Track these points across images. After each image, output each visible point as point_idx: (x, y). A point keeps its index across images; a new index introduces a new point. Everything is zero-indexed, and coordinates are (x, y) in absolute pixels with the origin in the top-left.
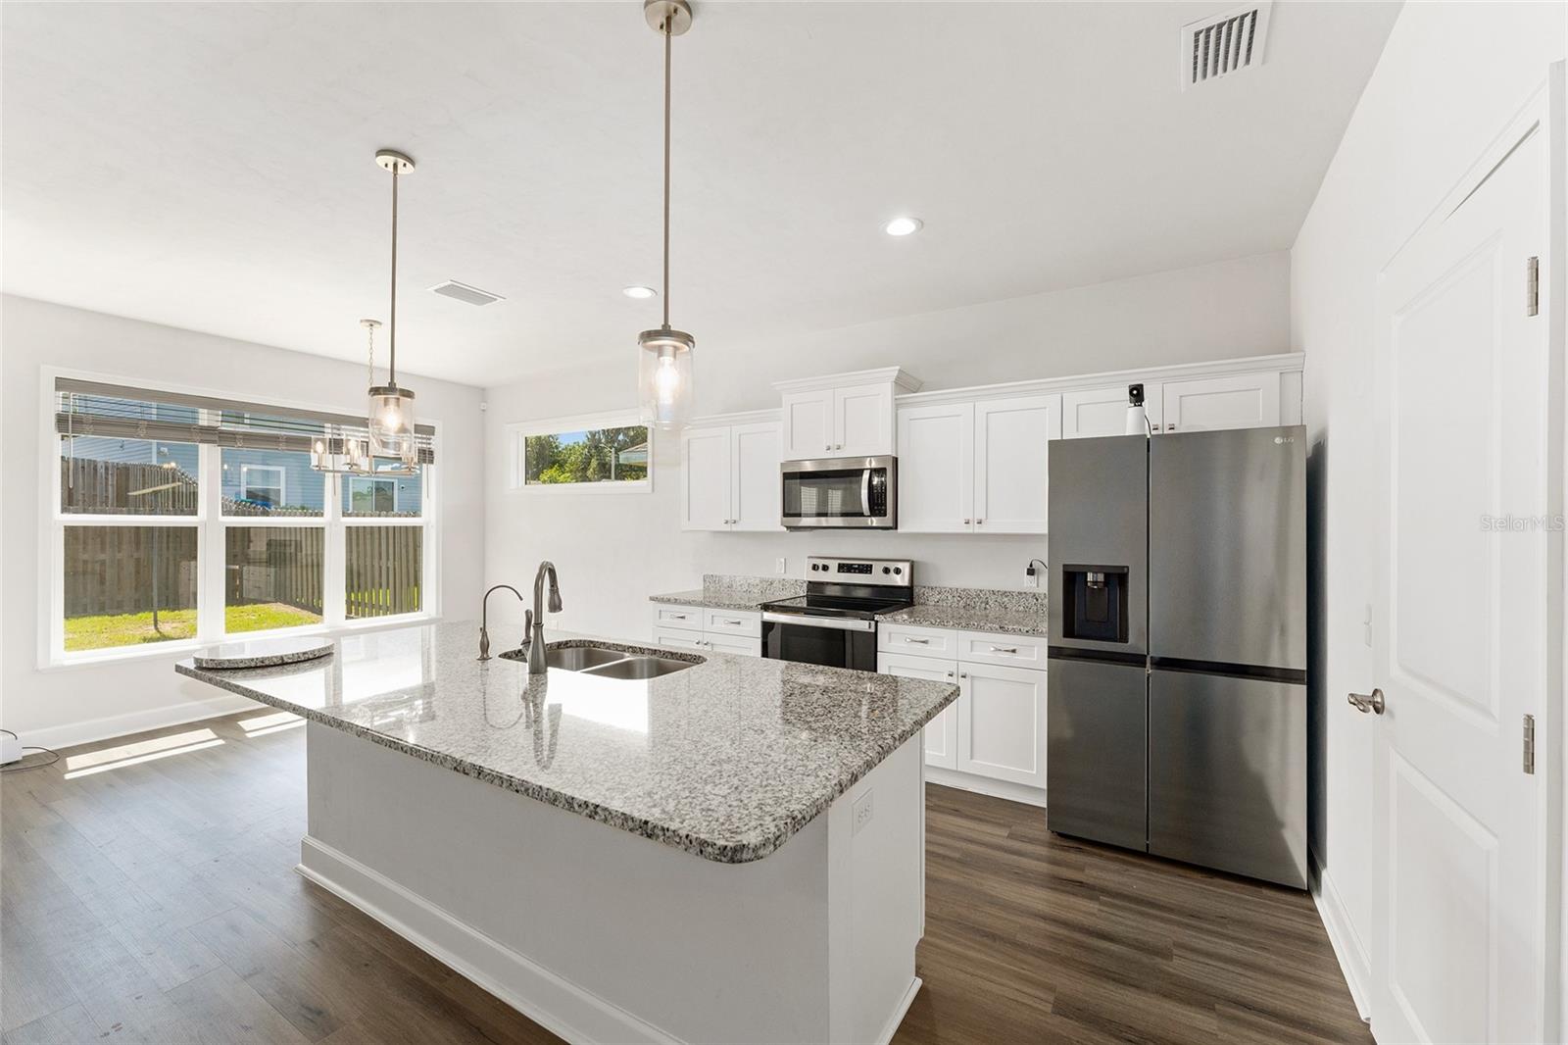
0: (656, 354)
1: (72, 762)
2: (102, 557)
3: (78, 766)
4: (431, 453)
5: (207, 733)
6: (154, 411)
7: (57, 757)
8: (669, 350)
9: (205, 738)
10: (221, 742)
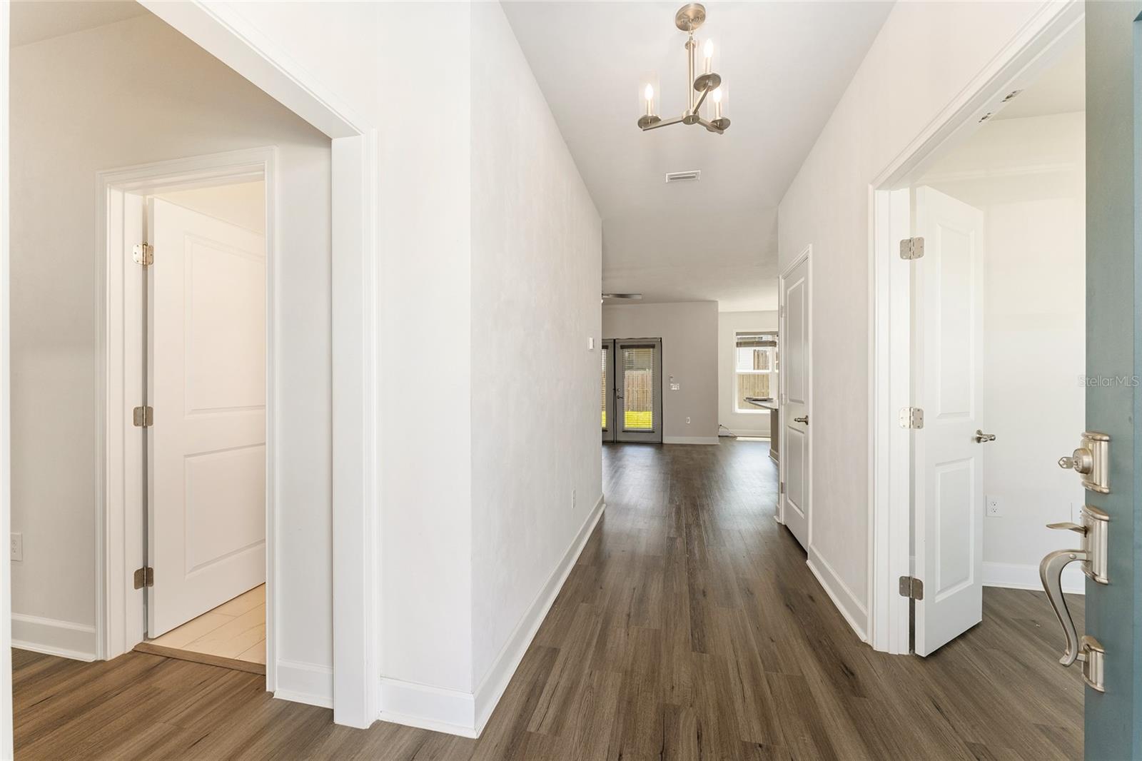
1: (738, 438)
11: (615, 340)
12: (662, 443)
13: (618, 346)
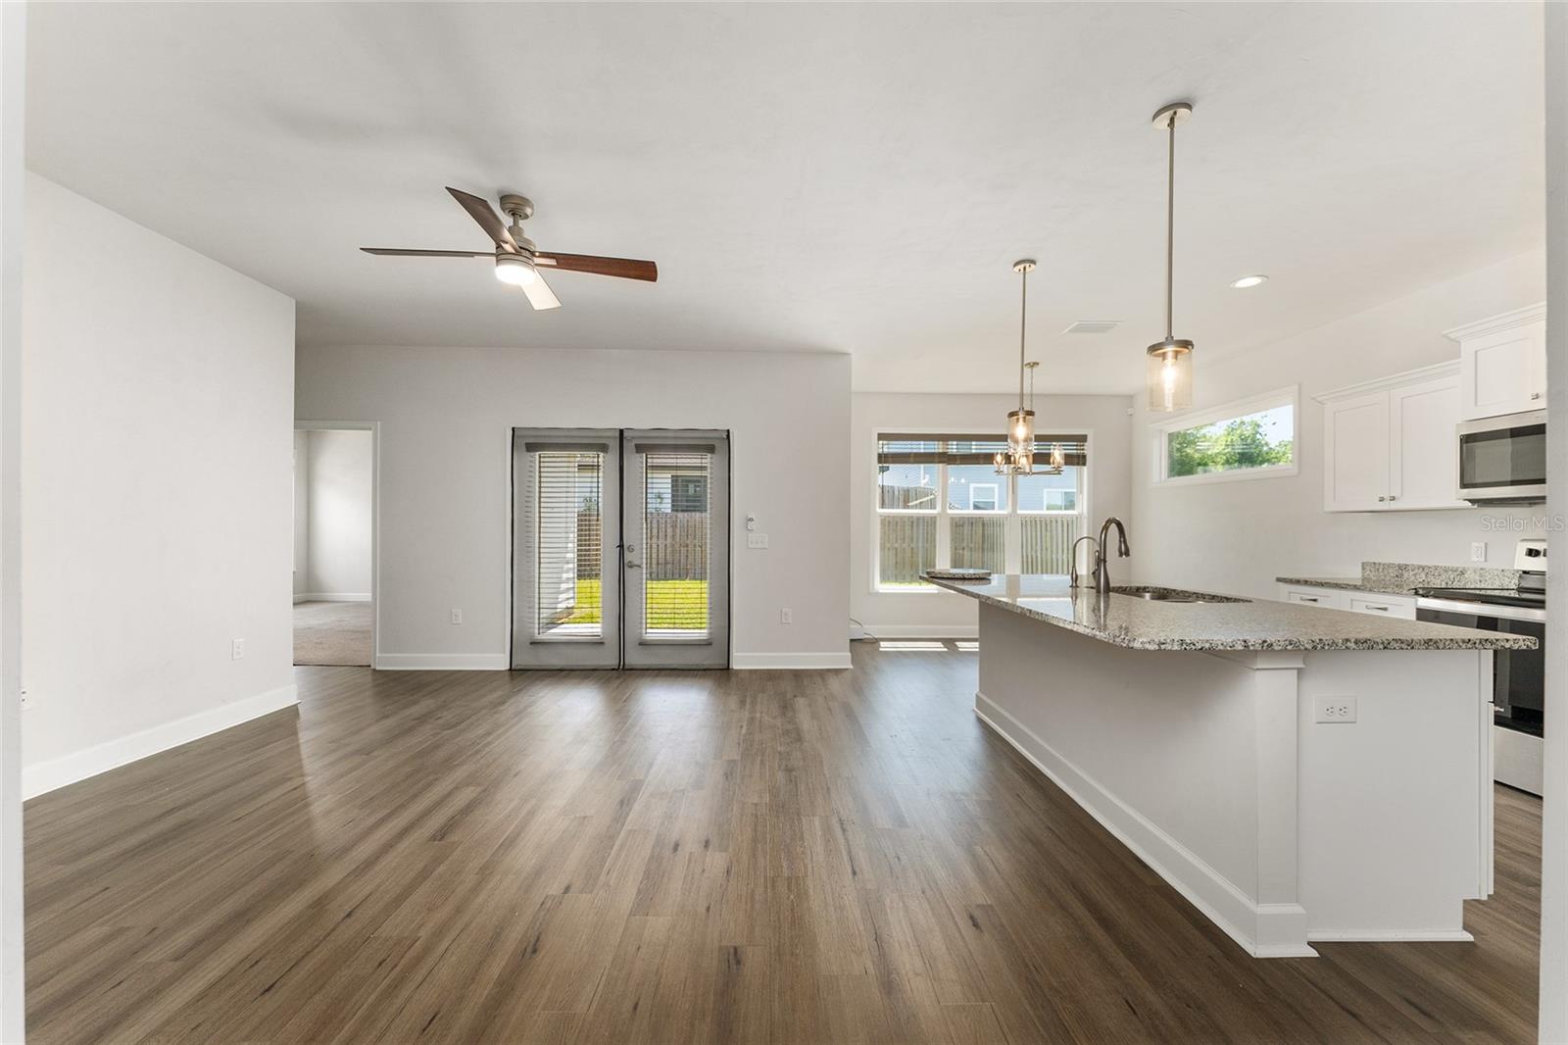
0: (1161, 359)
1: (882, 644)
2: (896, 545)
3: (885, 646)
4: (1084, 457)
5: (940, 644)
6: (922, 446)
7: (876, 641)
8: (1170, 355)
9: (938, 647)
10: (946, 650)
11: (621, 431)
12: (728, 668)
13: (629, 446)
